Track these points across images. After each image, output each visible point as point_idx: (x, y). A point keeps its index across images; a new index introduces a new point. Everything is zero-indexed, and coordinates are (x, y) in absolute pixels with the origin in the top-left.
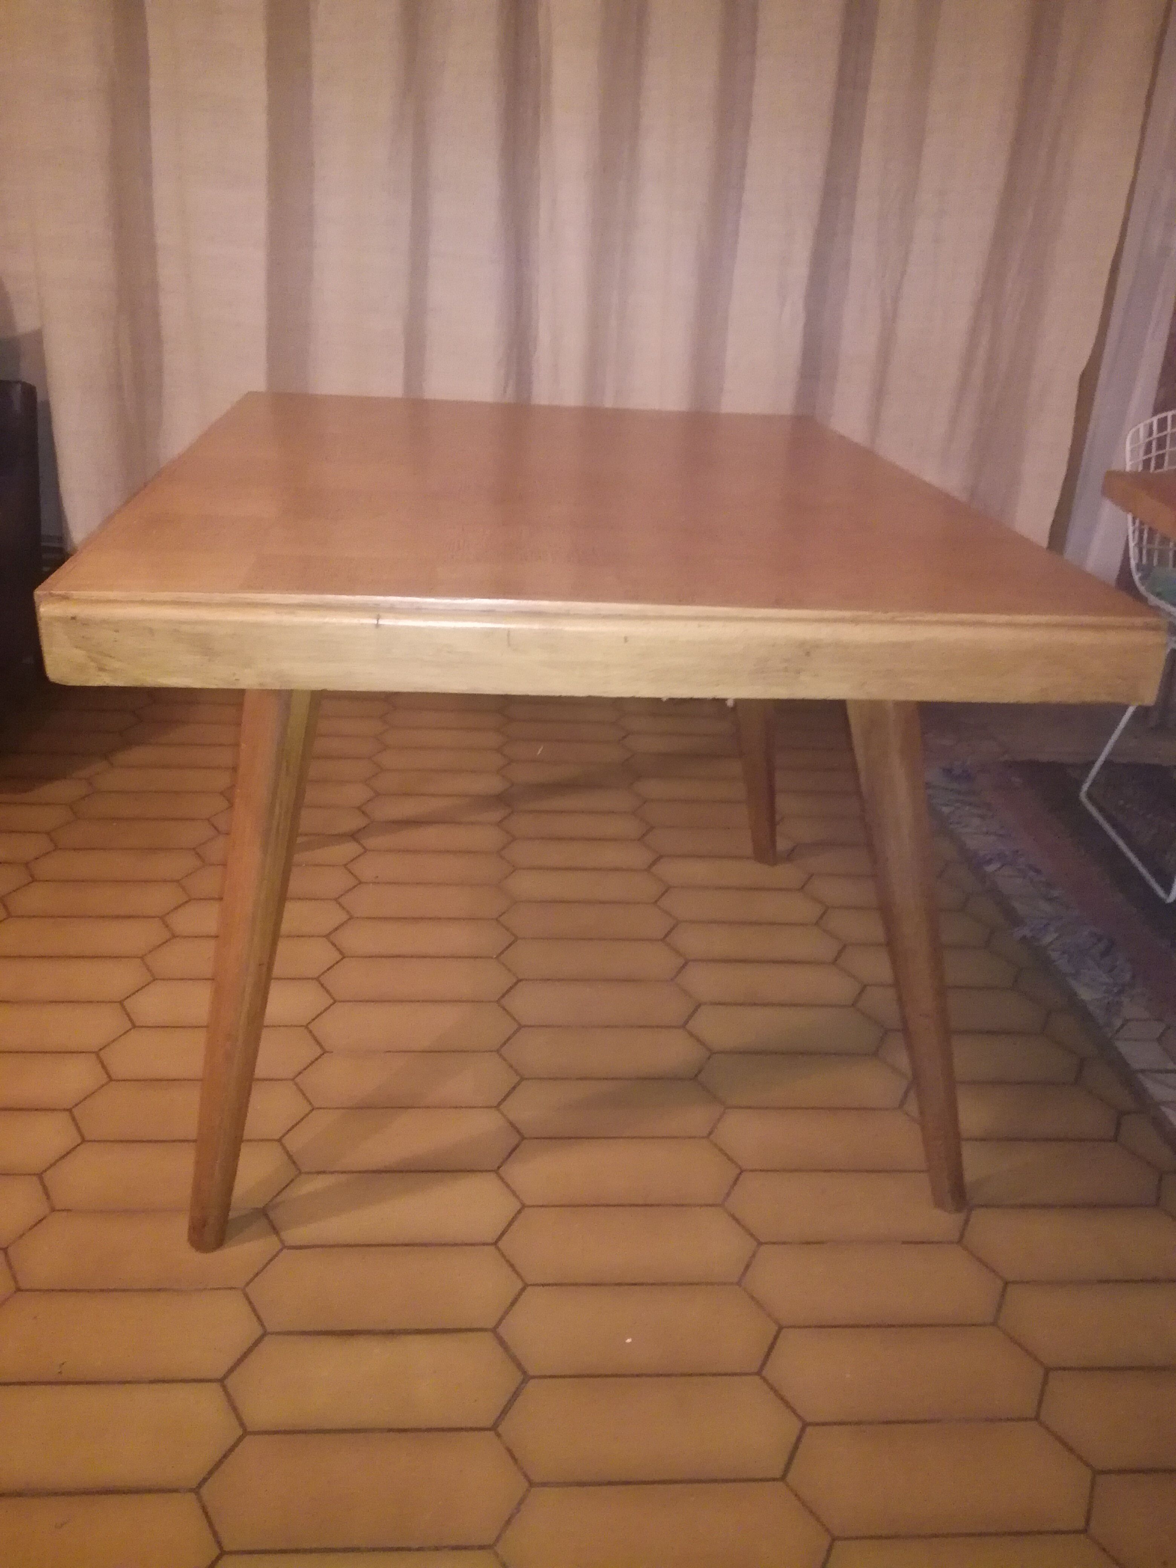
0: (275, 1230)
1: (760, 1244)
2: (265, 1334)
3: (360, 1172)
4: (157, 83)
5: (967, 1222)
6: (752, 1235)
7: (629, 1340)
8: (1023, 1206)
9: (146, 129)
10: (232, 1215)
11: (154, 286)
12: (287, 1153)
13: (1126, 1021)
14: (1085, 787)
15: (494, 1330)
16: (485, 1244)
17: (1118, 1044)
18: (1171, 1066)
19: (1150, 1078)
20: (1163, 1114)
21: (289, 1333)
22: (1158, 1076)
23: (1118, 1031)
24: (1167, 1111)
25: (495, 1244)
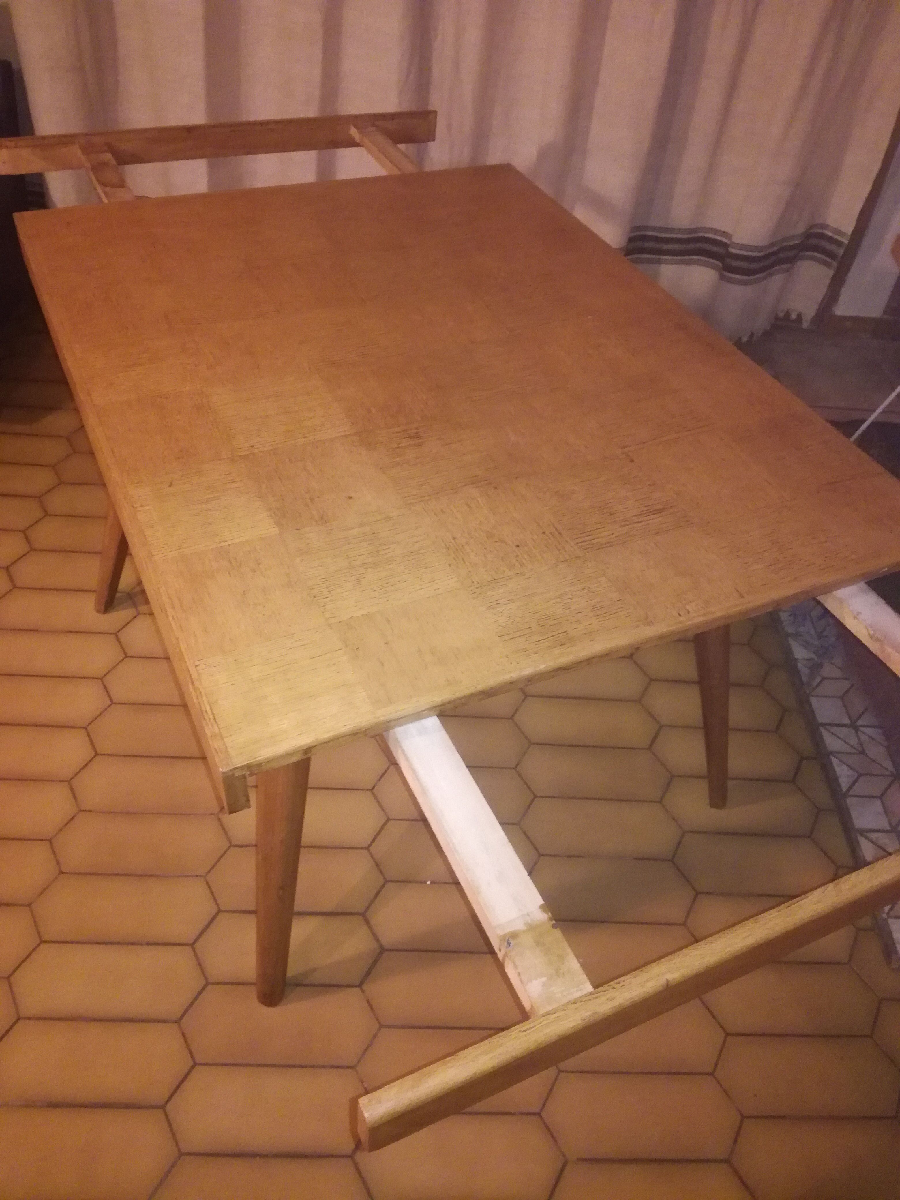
13: (823, 679)
15: (363, 915)
16: (362, 848)
17: (814, 701)
18: (846, 721)
19: (829, 731)
20: (831, 762)
21: (235, 912)
22: (835, 730)
23: (814, 689)
24: (835, 761)
25: (368, 848)
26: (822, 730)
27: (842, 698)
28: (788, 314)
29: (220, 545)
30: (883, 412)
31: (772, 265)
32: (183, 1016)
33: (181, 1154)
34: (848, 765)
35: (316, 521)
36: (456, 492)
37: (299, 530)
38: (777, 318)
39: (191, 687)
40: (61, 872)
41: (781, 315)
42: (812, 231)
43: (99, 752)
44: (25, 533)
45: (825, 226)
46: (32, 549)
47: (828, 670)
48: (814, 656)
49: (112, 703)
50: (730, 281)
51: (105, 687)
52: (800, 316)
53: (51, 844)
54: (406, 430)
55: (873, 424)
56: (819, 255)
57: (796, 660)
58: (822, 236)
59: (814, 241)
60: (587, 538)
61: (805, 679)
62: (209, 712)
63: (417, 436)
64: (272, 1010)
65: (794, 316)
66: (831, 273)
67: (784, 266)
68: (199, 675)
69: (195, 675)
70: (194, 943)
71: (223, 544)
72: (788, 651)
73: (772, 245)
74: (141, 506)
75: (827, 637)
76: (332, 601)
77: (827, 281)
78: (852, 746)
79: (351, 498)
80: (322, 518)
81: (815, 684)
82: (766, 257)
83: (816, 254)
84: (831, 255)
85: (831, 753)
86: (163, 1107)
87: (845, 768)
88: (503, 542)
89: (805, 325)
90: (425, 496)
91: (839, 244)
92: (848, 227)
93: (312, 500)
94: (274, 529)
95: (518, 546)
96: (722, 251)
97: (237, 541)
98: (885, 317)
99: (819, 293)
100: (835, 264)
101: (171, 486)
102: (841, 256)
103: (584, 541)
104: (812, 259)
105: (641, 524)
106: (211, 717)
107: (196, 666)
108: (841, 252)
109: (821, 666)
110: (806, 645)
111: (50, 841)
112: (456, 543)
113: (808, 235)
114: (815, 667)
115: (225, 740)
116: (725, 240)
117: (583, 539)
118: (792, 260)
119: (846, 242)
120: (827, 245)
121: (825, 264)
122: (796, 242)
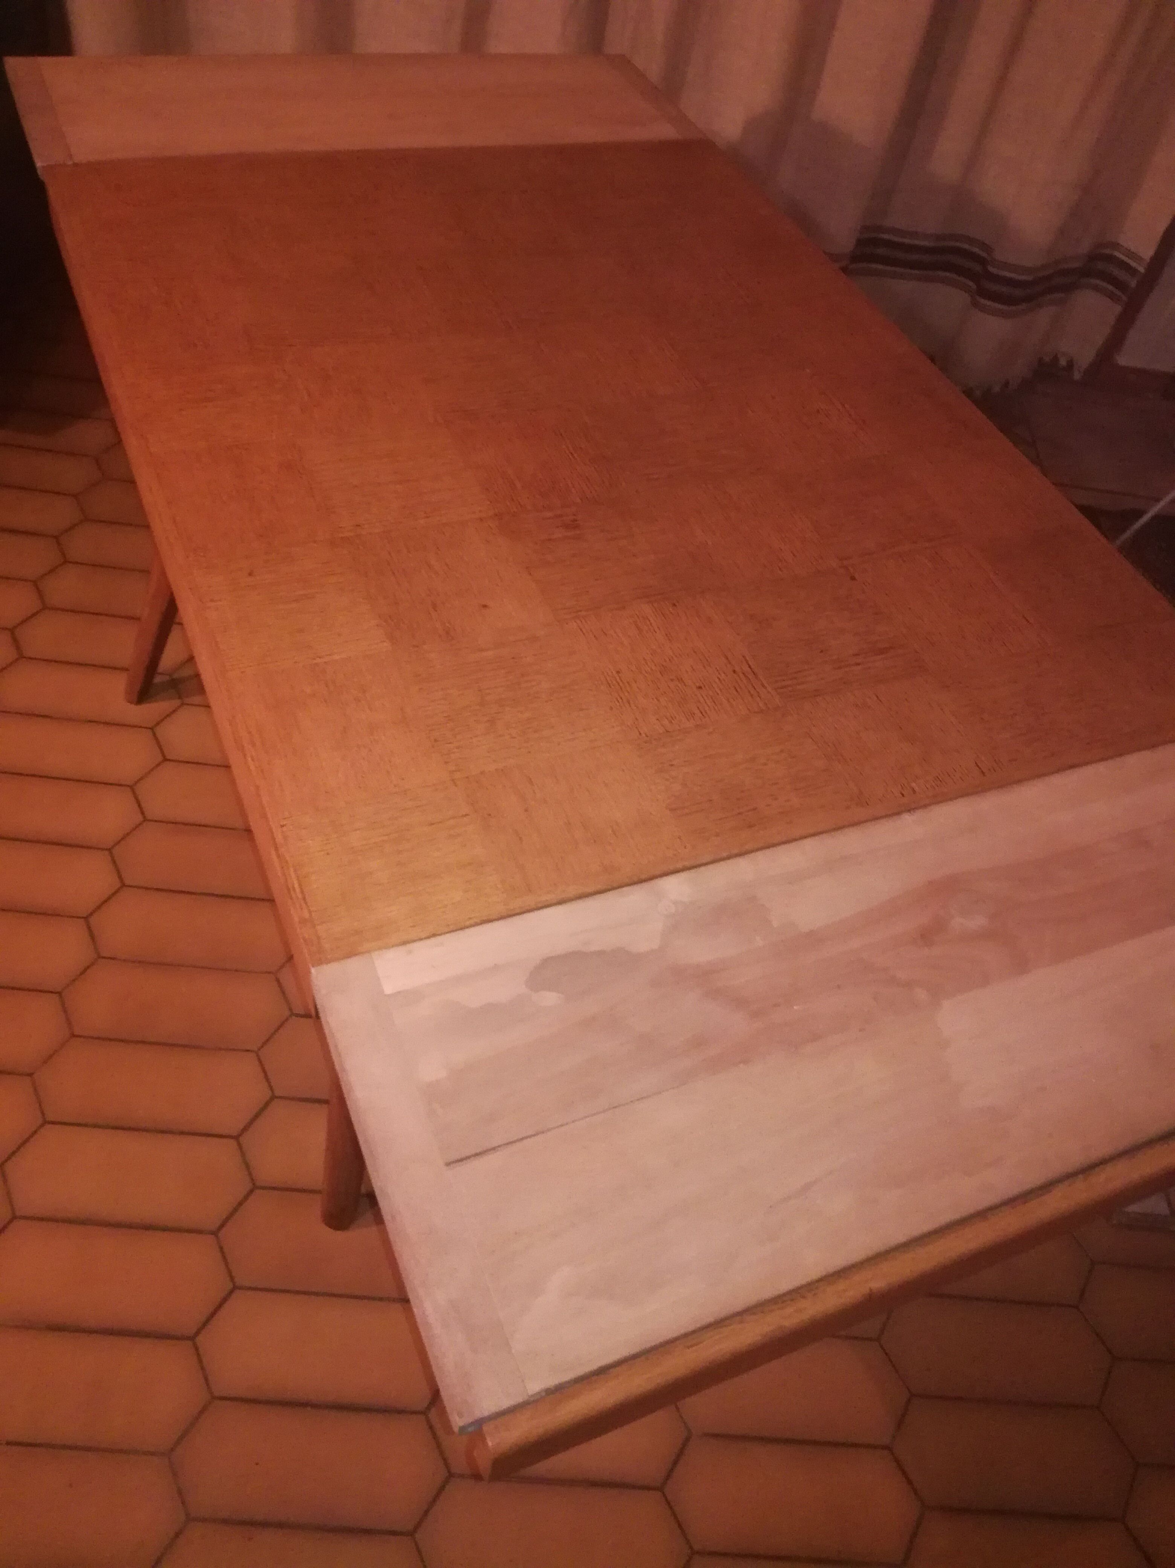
21: (293, 1099)
28: (1056, 359)
29: (315, 661)
31: (1042, 293)
32: (222, 1226)
33: (214, 1398)
35: (440, 636)
36: (624, 608)
37: (417, 647)
38: (1041, 363)
39: (273, 852)
40: (73, 1035)
41: (1047, 359)
42: (1099, 251)
43: (126, 883)
44: (36, 584)
45: (1116, 246)
46: (45, 607)
49: (145, 819)
50: (983, 309)
51: (136, 798)
52: (1070, 365)
53: (61, 998)
54: (560, 516)
55: (1155, 518)
56: (1104, 284)
58: (1110, 259)
59: (1100, 265)
60: (789, 682)
62: (298, 890)
63: (573, 525)
64: (339, 1235)
65: (1063, 362)
66: (1118, 309)
67: (1060, 295)
68: (285, 838)
69: (279, 838)
70: (240, 1135)
71: (318, 660)
73: (1046, 266)
74: (212, 601)
76: (458, 748)
77: (1112, 320)
79: (485, 606)
80: (447, 633)
82: (1037, 281)
83: (1100, 283)
84: (1121, 286)
86: (192, 1338)
88: (680, 680)
89: (1077, 376)
90: (581, 611)
91: (1133, 271)
92: (1147, 252)
93: (434, 606)
94: (385, 644)
95: (700, 688)
96: (978, 268)
97: (336, 657)
99: (1100, 336)
100: (1125, 298)
101: (250, 574)
102: (1133, 287)
103: (785, 687)
104: (1096, 288)
105: (859, 667)
106: (300, 896)
107: (282, 826)
108: (1133, 282)
111: (60, 994)
112: (620, 677)
113: (1094, 257)
115: (318, 927)
116: (983, 254)
117: (784, 683)
118: (1068, 288)
119: (1142, 270)
120: (1116, 272)
121: (1111, 296)
122: (1076, 265)
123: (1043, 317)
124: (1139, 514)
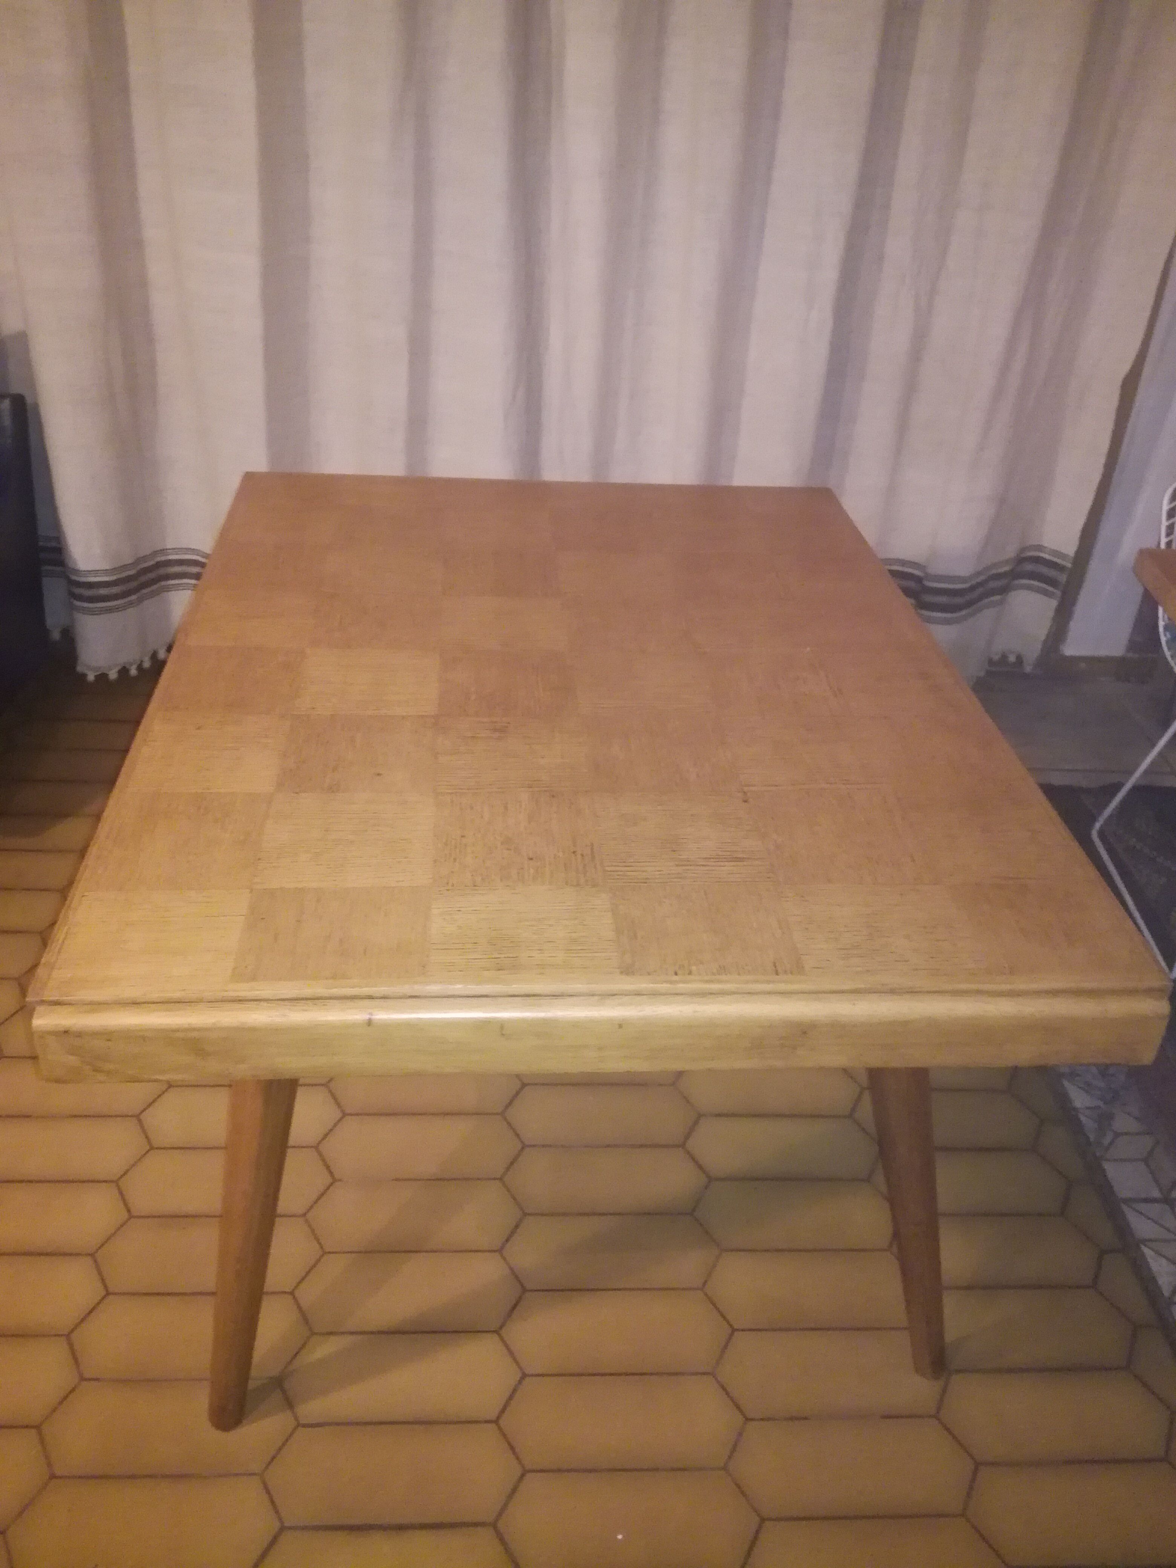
0: (290, 1404)
1: (748, 1420)
2: (283, 1529)
3: (372, 1333)
4: (136, 69)
5: (944, 1391)
6: (738, 1407)
7: (620, 1537)
8: (999, 1371)
9: (127, 117)
10: (252, 1385)
11: (143, 283)
12: (299, 1307)
13: (1117, 1135)
14: (1098, 825)
15: (494, 1525)
16: (487, 1422)
17: (1106, 1166)
18: (1156, 1194)
19: (1134, 1209)
20: (1143, 1255)
21: (305, 1528)
22: (1142, 1207)
23: (1107, 1149)
24: (1147, 1252)
25: (496, 1421)
26: (1125, 1208)
27: (1146, 1161)
28: (1004, 657)
30: (1146, 772)
31: (980, 598)
34: (1167, 1259)
38: (991, 662)
40: (53, 1477)
41: (996, 659)
42: (1023, 555)
43: (111, 1290)
45: (1040, 548)
47: (1124, 1122)
48: (1101, 1103)
49: (131, 1216)
50: (929, 620)
51: (121, 1193)
52: (1020, 660)
53: (40, 1433)
55: (1135, 789)
56: (1036, 583)
57: (1075, 1109)
58: (1038, 560)
59: (1029, 567)
61: (1092, 1137)
65: (1012, 659)
66: (1054, 603)
67: (997, 598)
72: (1064, 1100)
73: (978, 574)
75: (1113, 1075)
77: (1051, 614)
78: (1168, 1230)
81: (1106, 1141)
82: (972, 588)
83: (1032, 582)
84: (1053, 582)
85: (1145, 1241)
87: (1164, 1262)
89: (1028, 669)
91: (1061, 568)
92: (1070, 548)
96: (918, 586)
98: (1130, 655)
100: (1058, 593)
102: (1064, 583)
104: (1029, 588)
108: (1063, 578)
109: (1110, 1117)
110: (1088, 1088)
111: (38, 1427)
113: (1020, 560)
114: (1104, 1119)
116: (917, 572)
118: (1004, 590)
119: (1069, 565)
120: (1045, 570)
121: (1046, 593)
122: (1006, 568)
123: (985, 618)
124: (1118, 787)
